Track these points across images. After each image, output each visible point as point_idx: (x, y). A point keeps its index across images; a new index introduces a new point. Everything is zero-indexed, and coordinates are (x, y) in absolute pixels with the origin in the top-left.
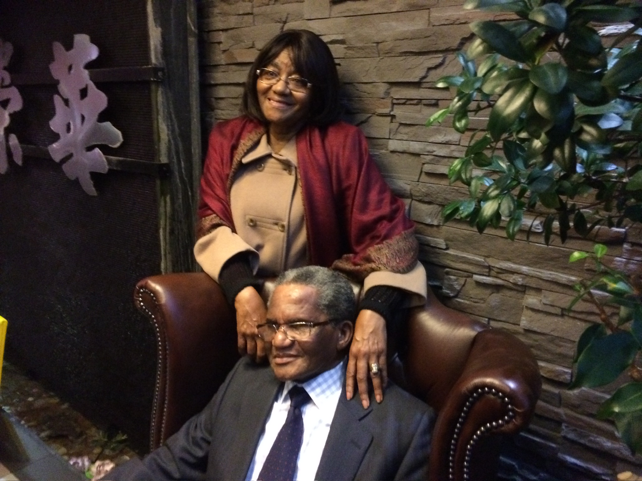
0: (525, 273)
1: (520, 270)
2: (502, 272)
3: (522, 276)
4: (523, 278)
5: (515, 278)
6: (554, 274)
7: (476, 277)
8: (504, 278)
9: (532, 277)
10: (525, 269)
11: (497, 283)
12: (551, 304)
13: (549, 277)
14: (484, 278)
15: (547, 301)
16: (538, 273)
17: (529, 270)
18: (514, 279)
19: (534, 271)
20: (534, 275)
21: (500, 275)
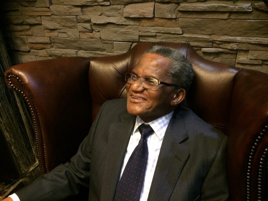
0: (239, 41)
1: (235, 40)
2: (222, 43)
3: (236, 43)
4: (237, 45)
5: (232, 45)
6: (259, 39)
7: (204, 50)
8: (223, 47)
9: (244, 43)
10: (239, 39)
11: (219, 51)
12: (256, 58)
13: (256, 41)
14: (210, 49)
15: (253, 57)
16: (248, 40)
17: (242, 39)
18: (231, 47)
19: (245, 39)
20: (246, 42)
21: (221, 46)
